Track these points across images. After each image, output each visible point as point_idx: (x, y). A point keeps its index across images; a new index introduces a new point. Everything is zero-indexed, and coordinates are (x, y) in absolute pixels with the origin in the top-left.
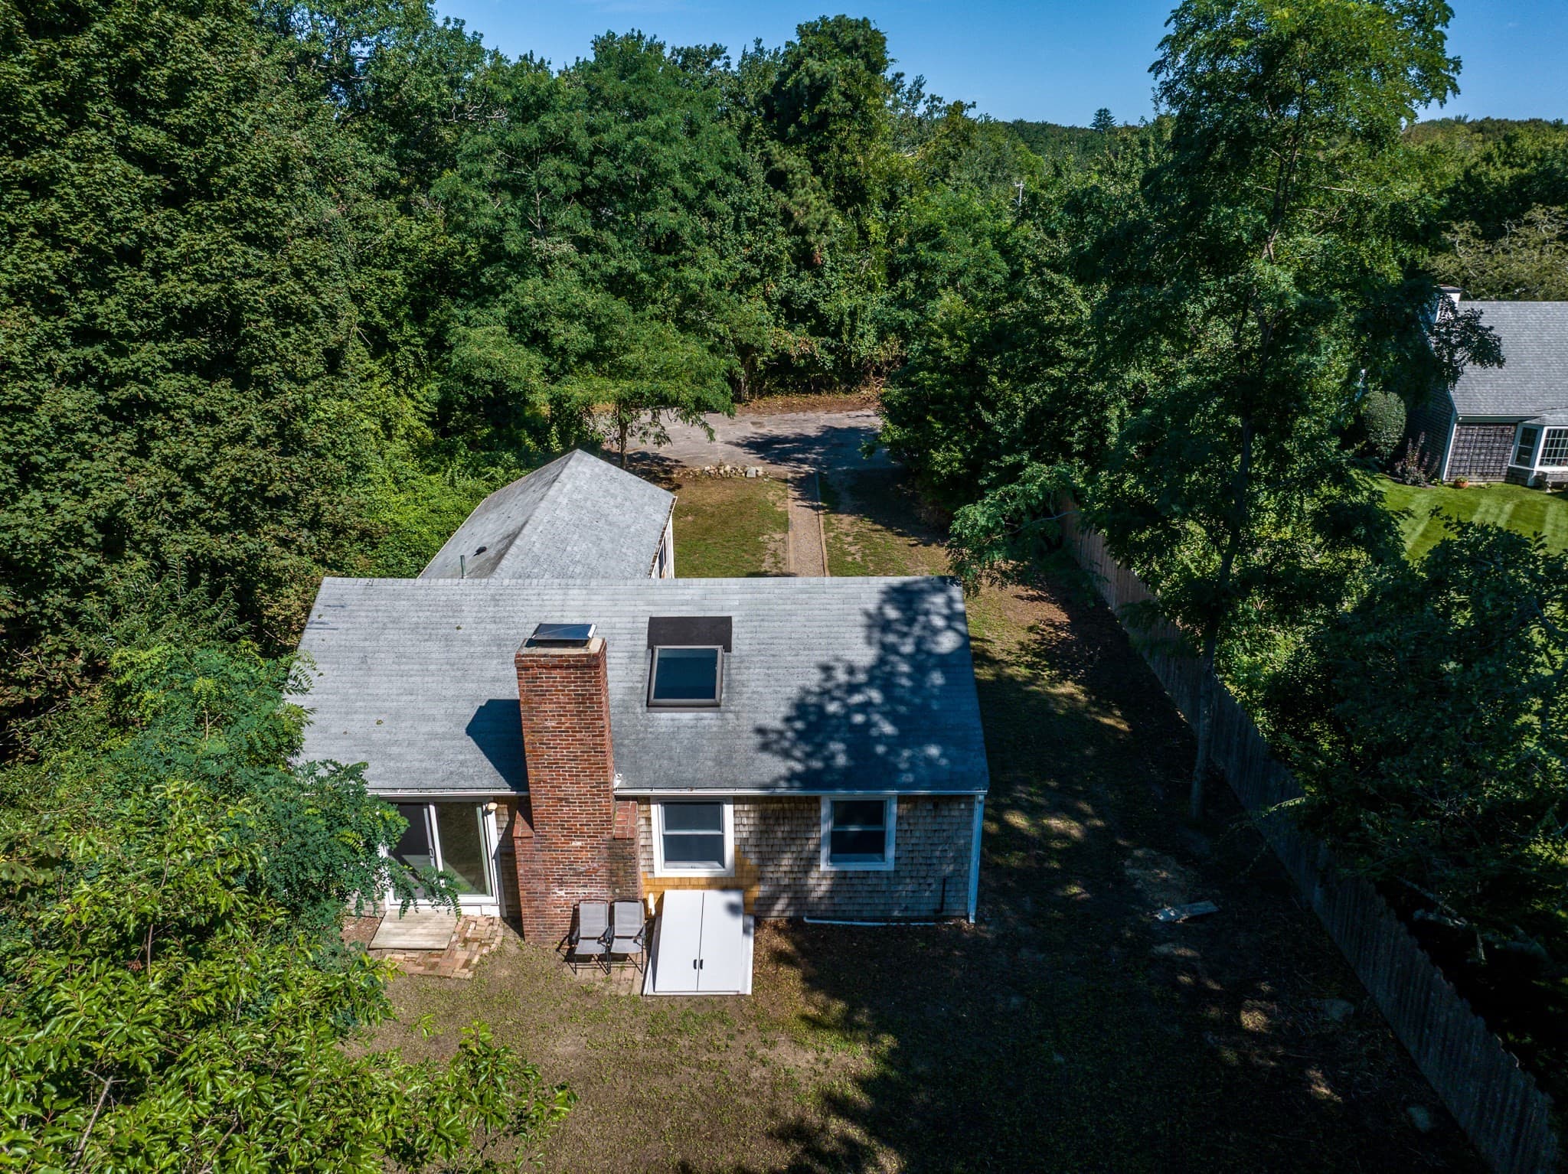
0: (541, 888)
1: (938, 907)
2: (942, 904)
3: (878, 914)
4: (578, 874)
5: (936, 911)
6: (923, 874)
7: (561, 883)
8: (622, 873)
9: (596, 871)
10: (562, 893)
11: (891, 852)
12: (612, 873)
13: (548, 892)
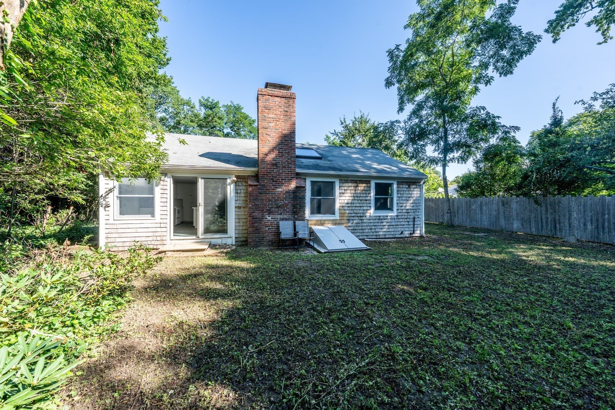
0: (260, 216)
1: (412, 232)
2: (414, 231)
3: (391, 236)
4: (278, 207)
5: (411, 234)
6: (406, 217)
7: (270, 212)
8: (298, 206)
9: (287, 205)
10: (269, 218)
11: (395, 208)
12: (294, 206)
13: (263, 217)
